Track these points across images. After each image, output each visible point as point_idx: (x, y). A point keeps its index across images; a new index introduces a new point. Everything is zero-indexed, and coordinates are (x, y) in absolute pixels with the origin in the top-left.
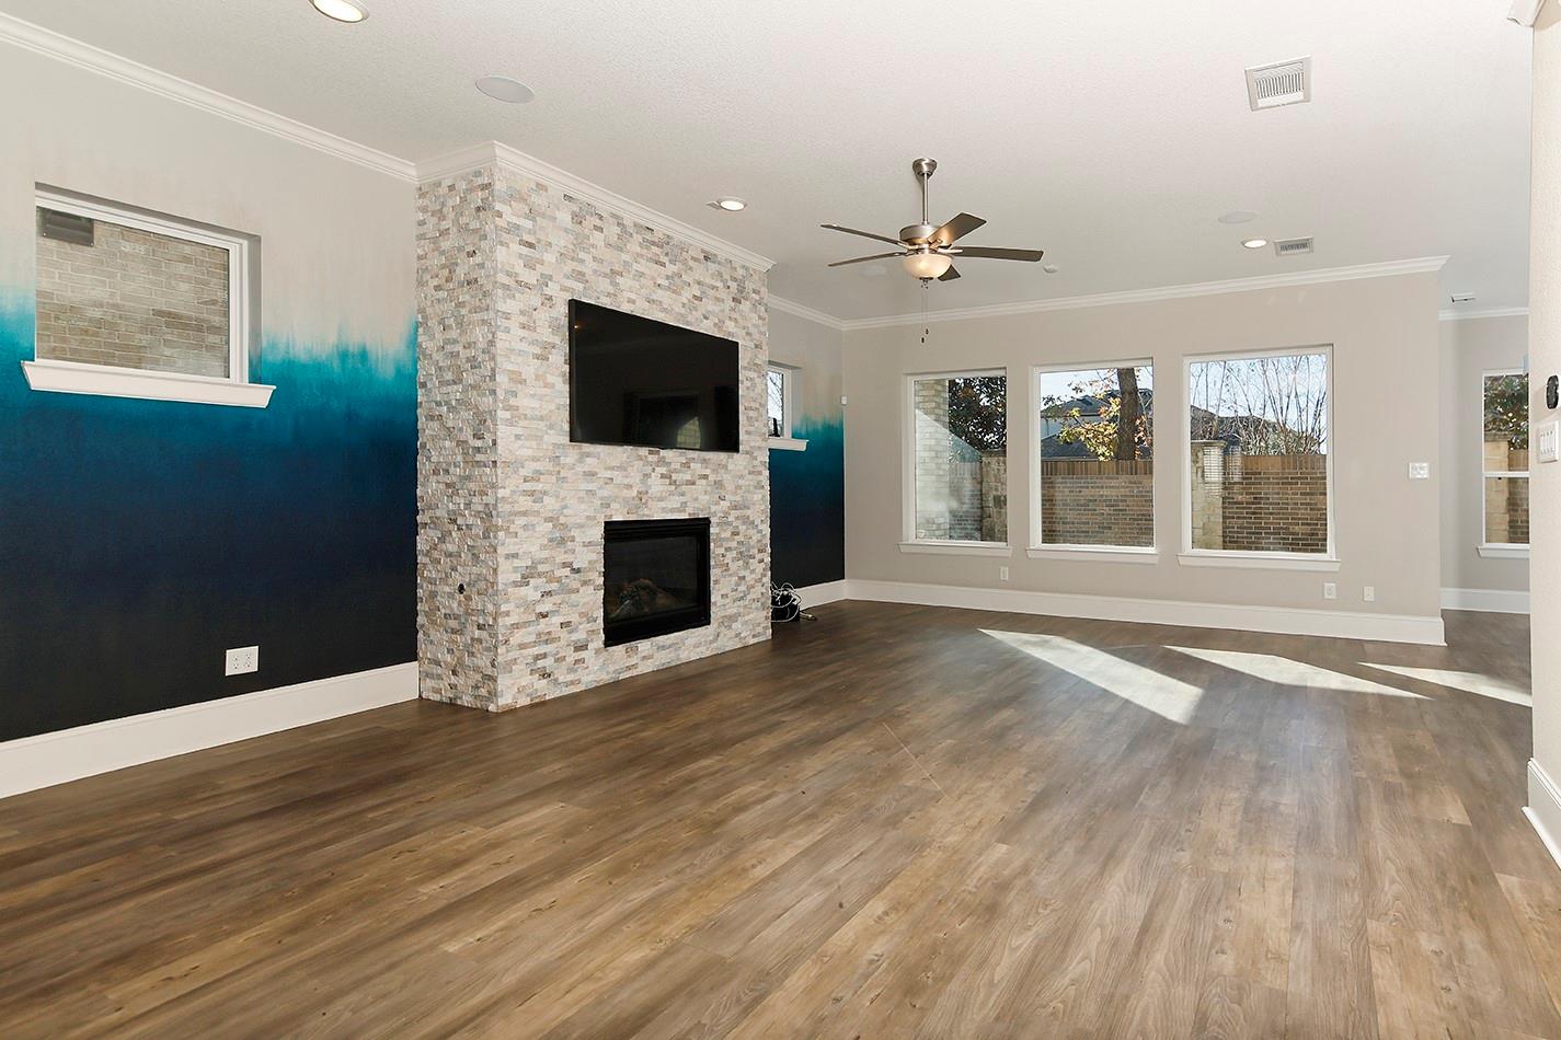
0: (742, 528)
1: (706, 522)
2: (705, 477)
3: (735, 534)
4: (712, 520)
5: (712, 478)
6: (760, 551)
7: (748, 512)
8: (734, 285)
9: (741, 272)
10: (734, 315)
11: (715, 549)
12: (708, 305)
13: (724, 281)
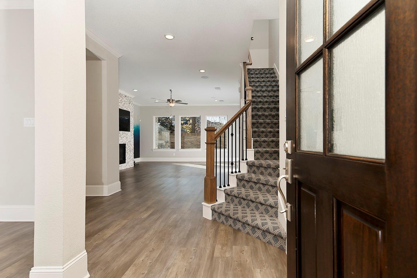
0: (130, 146)
1: (125, 145)
2: (125, 136)
3: (129, 147)
4: (126, 144)
5: (126, 136)
6: (132, 150)
7: (131, 143)
8: (129, 101)
9: (130, 98)
10: (129, 106)
11: (126, 150)
12: (125, 105)
13: (128, 100)
